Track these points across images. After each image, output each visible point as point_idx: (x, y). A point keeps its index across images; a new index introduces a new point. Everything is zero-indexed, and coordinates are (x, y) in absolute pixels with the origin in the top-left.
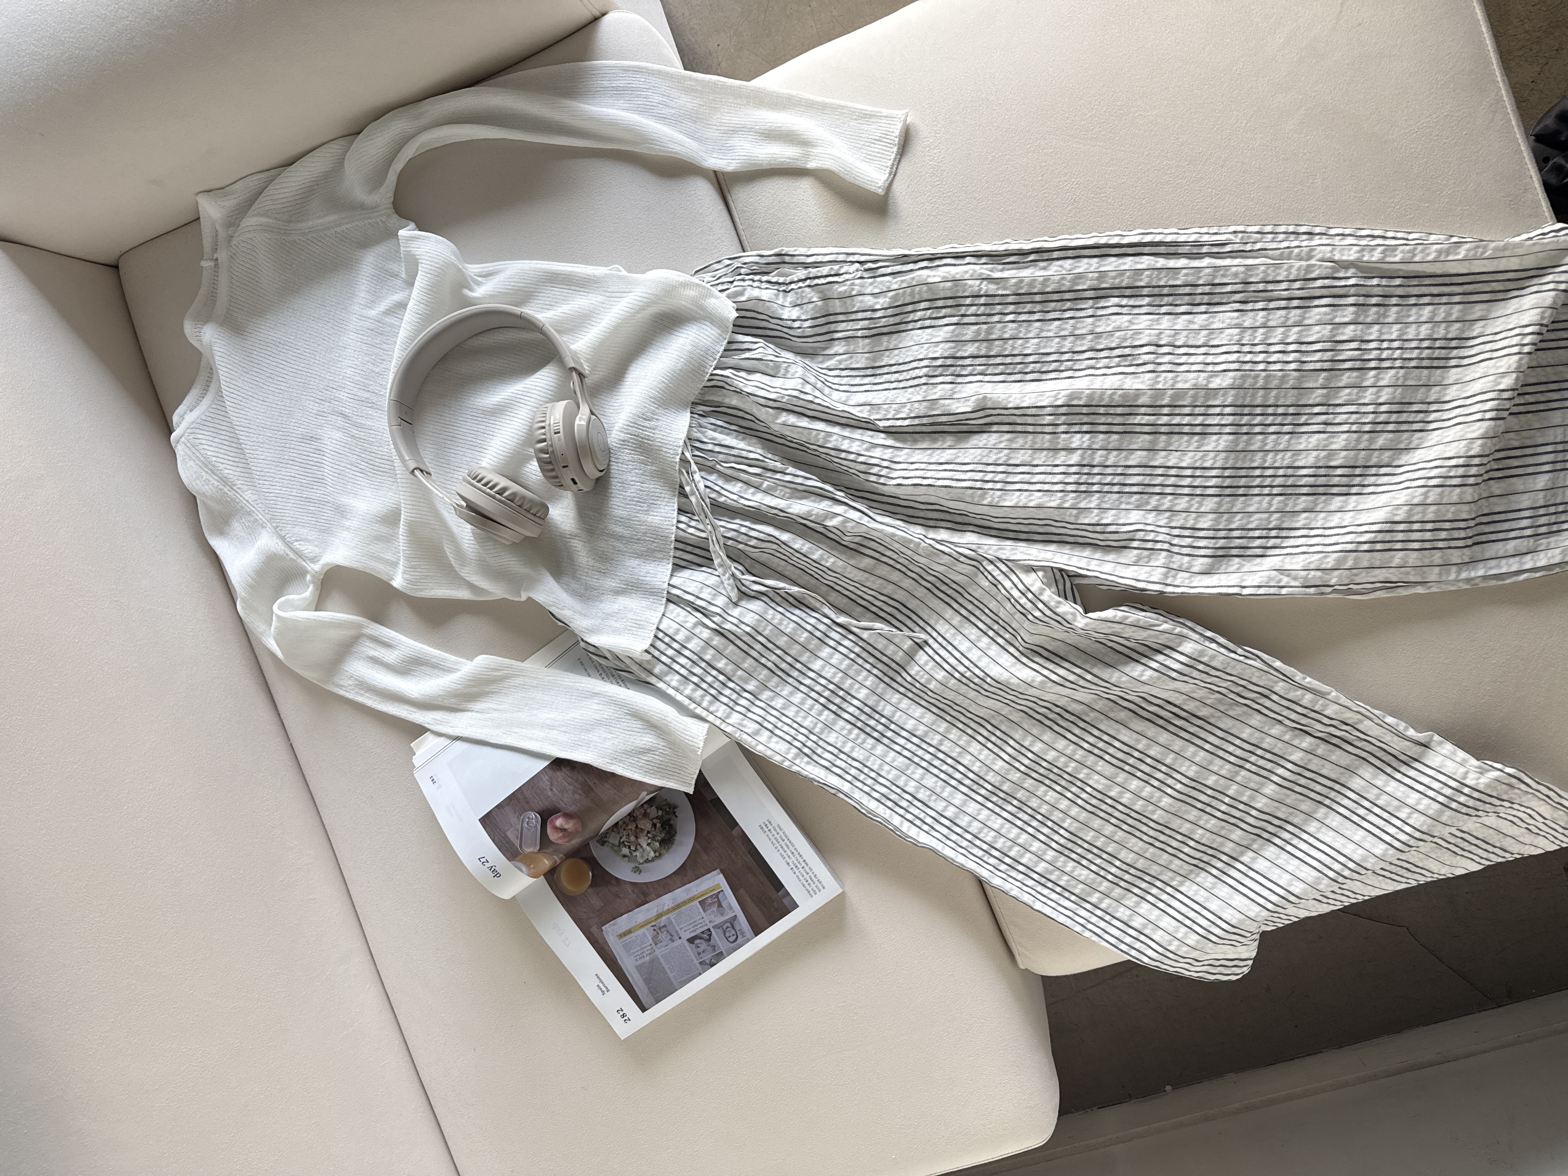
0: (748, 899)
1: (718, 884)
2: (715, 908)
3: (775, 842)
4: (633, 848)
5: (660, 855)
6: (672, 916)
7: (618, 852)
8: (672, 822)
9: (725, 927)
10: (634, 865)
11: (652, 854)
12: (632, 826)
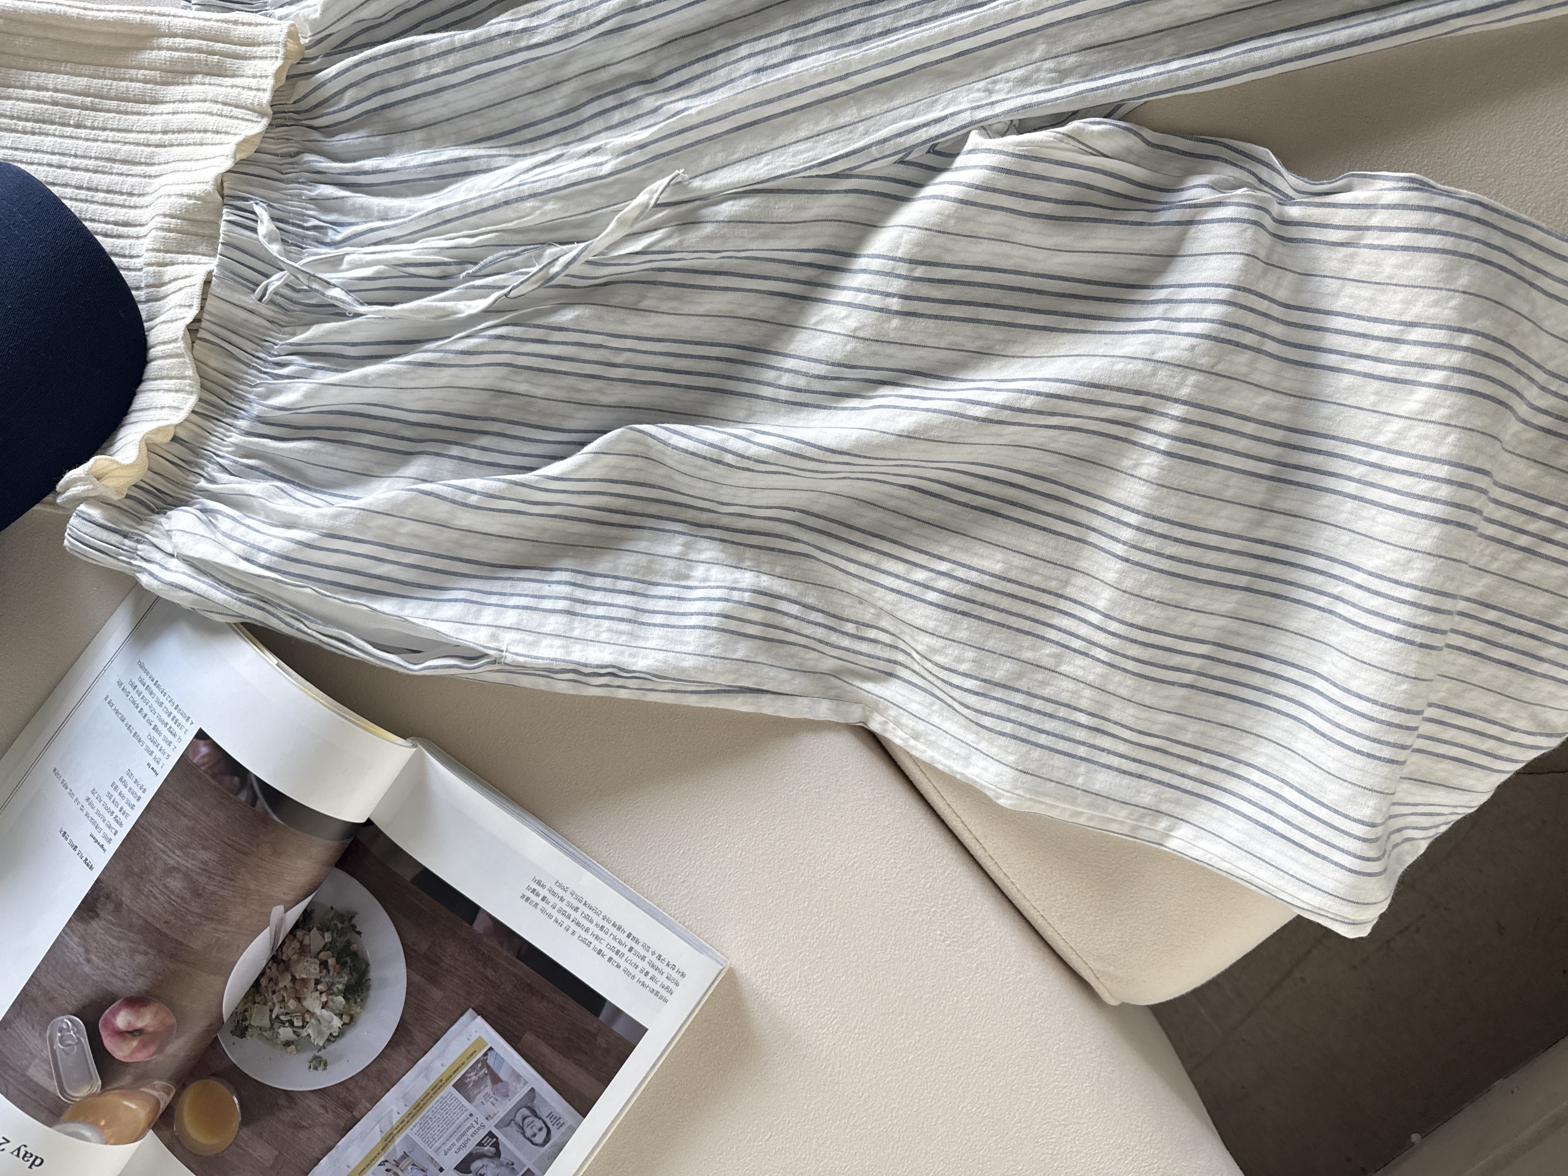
0: (545, 1049)
1: (480, 1039)
2: (488, 1088)
3: (561, 918)
4: (298, 1023)
5: (352, 1018)
6: (410, 1131)
7: (272, 1040)
8: (354, 947)
9: (518, 1118)
10: (309, 1055)
11: (337, 1022)
12: (286, 981)
